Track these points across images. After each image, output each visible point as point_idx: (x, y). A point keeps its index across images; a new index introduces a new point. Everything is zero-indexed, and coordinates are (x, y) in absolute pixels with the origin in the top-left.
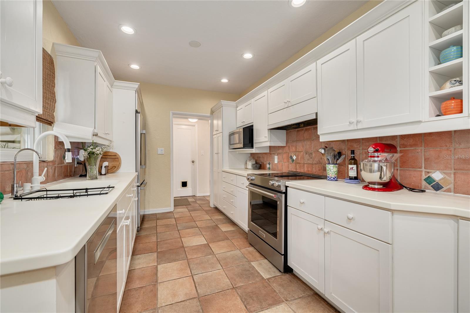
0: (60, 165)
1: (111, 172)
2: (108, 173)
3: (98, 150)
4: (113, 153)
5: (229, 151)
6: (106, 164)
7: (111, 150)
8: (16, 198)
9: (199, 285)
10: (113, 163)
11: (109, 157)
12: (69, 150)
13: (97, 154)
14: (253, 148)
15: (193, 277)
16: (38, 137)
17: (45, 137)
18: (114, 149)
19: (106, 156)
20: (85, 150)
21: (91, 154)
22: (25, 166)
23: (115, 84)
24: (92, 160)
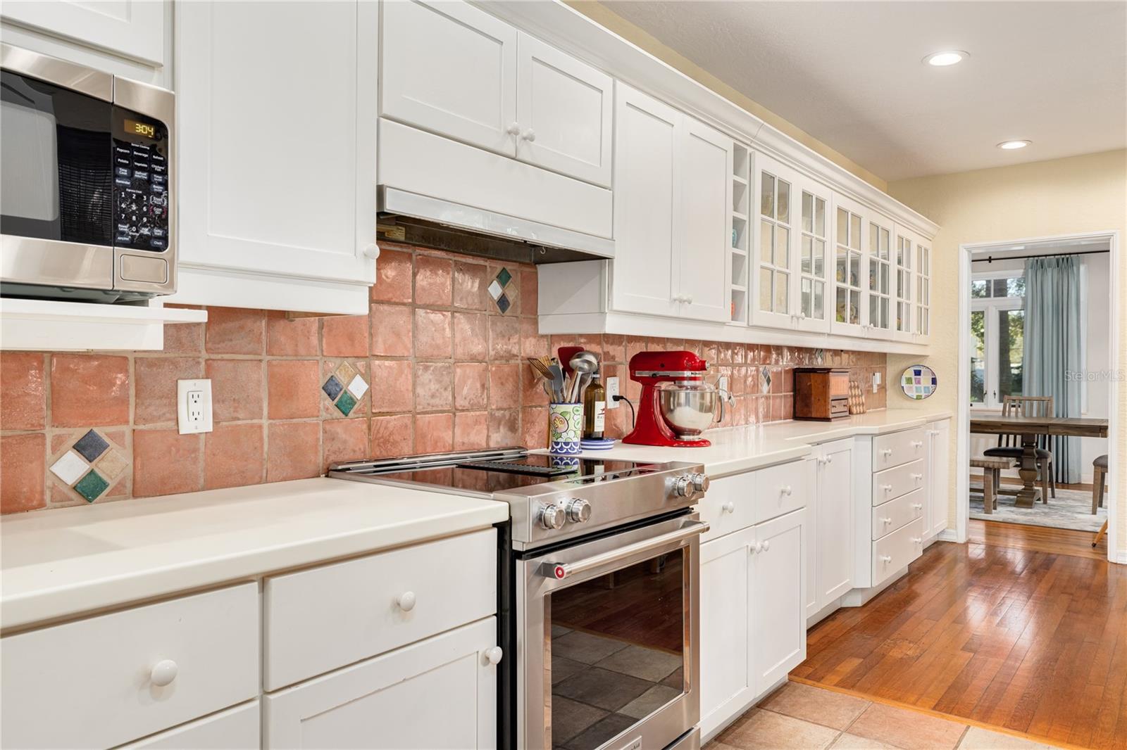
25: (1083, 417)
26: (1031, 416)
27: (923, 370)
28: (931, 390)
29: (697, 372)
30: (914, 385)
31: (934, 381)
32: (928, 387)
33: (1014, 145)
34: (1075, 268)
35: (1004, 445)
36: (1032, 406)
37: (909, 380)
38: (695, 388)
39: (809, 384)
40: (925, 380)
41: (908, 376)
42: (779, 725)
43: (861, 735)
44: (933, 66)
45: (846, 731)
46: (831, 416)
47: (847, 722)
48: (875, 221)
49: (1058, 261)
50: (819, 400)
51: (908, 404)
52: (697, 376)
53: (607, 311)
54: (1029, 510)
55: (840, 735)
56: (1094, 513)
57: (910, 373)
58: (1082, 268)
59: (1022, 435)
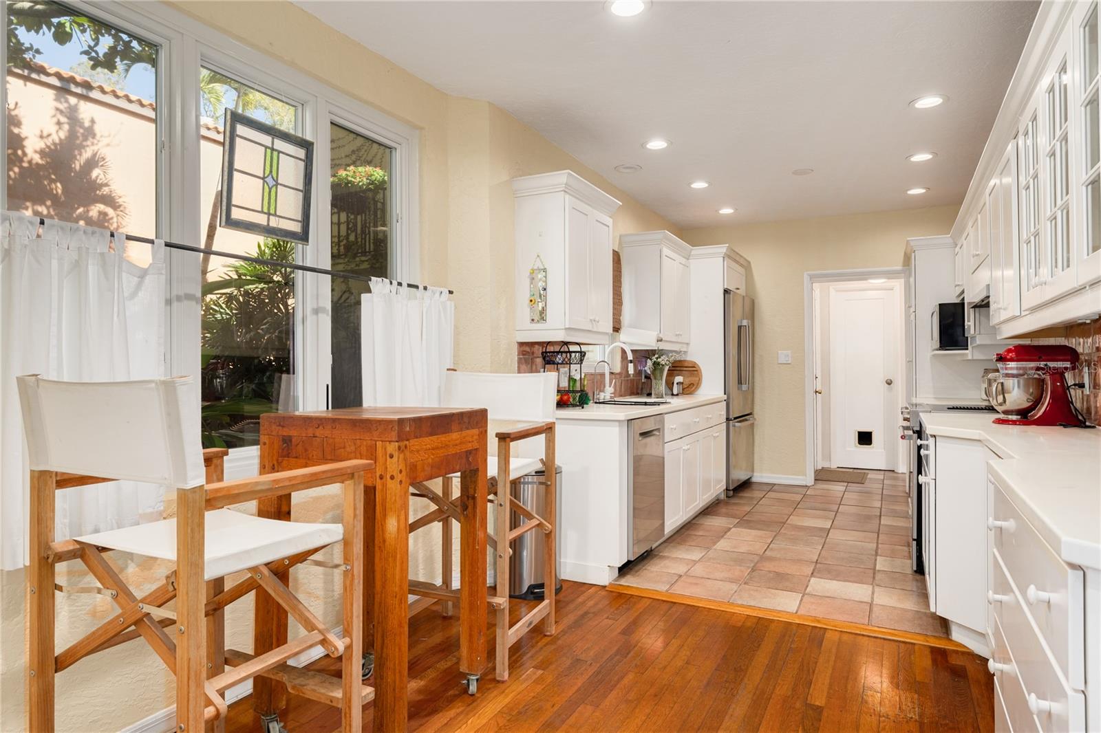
0: (626, 379)
1: (688, 392)
2: (683, 394)
3: (663, 360)
4: (692, 362)
5: (934, 355)
6: (679, 379)
7: (688, 359)
8: (596, 403)
10: (690, 379)
11: (685, 369)
12: (631, 362)
13: (663, 365)
14: (967, 349)
16: (608, 350)
17: (613, 349)
18: (692, 356)
19: (678, 367)
20: (651, 360)
21: (656, 364)
22: (599, 377)
23: (693, 253)
24: (658, 372)
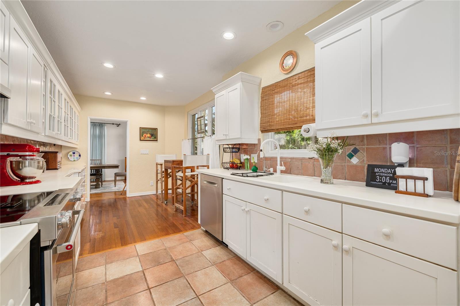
9: (187, 286)
15: (197, 295)
25: (106, 164)
26: (96, 165)
27: (76, 152)
28: (79, 158)
29: (35, 153)
30: (72, 157)
31: (80, 156)
32: (78, 157)
33: (108, 93)
34: (104, 127)
35: (93, 173)
36: (96, 161)
37: (71, 155)
38: (32, 159)
39: (48, 157)
40: (77, 155)
41: (70, 154)
42: (83, 275)
43: (112, 262)
44: (104, 66)
45: (106, 264)
46: (58, 168)
47: (104, 261)
48: (71, 106)
49: (99, 124)
50: (53, 162)
51: (70, 163)
52: (35, 154)
53: (3, 123)
54: (99, 189)
55: (106, 266)
56: (115, 187)
57: (71, 153)
58: (105, 127)
59: (96, 170)
